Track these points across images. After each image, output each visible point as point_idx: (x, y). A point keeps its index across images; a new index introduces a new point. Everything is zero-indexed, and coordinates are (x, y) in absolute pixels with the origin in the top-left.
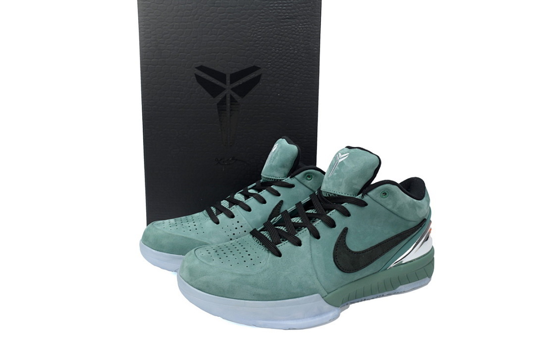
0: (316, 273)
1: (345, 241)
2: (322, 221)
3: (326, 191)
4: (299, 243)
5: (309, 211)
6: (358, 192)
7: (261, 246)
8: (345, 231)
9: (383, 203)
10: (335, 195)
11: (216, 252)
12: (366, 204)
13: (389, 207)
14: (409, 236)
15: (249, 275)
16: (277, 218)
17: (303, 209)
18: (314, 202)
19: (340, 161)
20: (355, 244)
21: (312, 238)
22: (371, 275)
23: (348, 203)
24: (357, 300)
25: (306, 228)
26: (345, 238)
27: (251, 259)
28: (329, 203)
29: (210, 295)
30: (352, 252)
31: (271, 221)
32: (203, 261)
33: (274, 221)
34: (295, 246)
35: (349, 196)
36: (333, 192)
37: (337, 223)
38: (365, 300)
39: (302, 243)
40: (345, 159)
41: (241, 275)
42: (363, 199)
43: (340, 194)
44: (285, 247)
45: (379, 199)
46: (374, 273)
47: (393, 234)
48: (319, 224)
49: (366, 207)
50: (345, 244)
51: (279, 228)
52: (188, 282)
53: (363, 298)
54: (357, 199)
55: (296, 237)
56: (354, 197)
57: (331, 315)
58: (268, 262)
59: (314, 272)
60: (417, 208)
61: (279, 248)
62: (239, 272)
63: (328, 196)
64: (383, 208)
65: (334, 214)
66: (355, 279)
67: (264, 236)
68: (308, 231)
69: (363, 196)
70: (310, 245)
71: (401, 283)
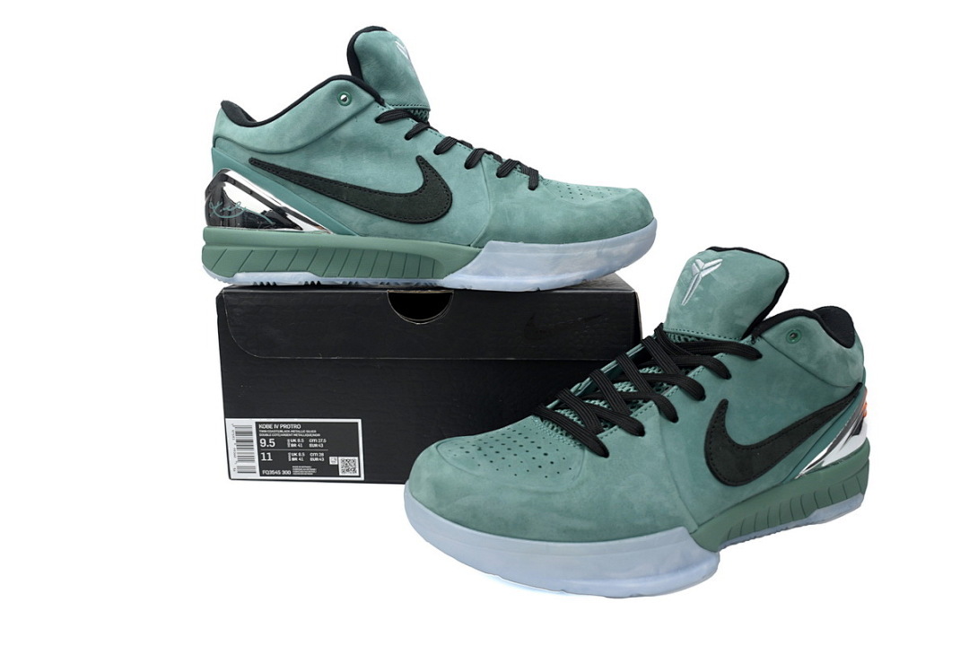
0: (677, 487)
1: (724, 425)
2: (680, 387)
3: (678, 331)
4: (639, 431)
5: (646, 370)
6: (743, 332)
7: (565, 438)
8: (724, 405)
9: (790, 353)
10: (698, 338)
11: (480, 449)
12: (759, 356)
13: (802, 361)
14: (834, 415)
15: (555, 493)
16: (583, 384)
17: (633, 365)
18: (653, 353)
19: (704, 274)
20: (744, 431)
21: (665, 421)
22: (768, 490)
23: (726, 352)
24: (743, 537)
25: (651, 403)
26: (723, 420)
27: (552, 463)
28: (685, 354)
29: (480, 533)
30: (739, 446)
31: (572, 390)
32: (460, 466)
33: (577, 391)
34: (633, 437)
35: (727, 340)
36: (695, 334)
37: (707, 393)
38: (755, 538)
39: (646, 430)
40: (715, 271)
41: (537, 492)
42: (753, 346)
43: (710, 337)
44: (612, 437)
45: (783, 345)
46: (774, 487)
47: (806, 411)
48: (673, 394)
49: (759, 360)
50: (725, 431)
51: (592, 402)
52: (431, 509)
53: (754, 534)
54: (743, 345)
55: (633, 419)
56: (736, 341)
57: (705, 567)
58: (584, 466)
59: (674, 486)
60: (849, 362)
61: (603, 440)
62: (532, 488)
63: (683, 340)
64: (790, 364)
65: (700, 374)
66: (744, 498)
67: (567, 418)
68: (654, 407)
69: (753, 339)
70: (661, 434)
71: (818, 504)
